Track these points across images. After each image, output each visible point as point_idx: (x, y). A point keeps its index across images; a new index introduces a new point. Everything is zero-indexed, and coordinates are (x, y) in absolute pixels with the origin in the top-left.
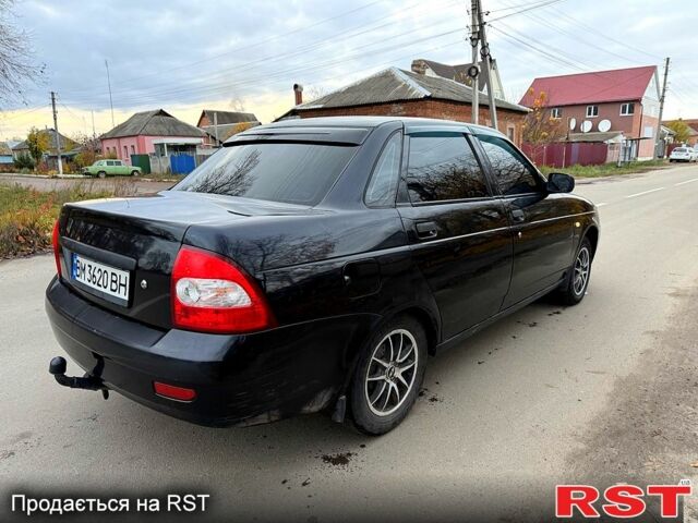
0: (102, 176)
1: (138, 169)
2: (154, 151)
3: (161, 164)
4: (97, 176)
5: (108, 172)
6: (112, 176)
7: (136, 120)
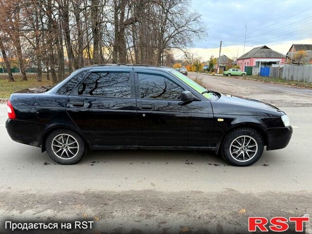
0: (229, 75)
1: (245, 73)
2: (255, 65)
3: (256, 71)
4: (227, 75)
5: (232, 74)
6: (233, 75)
7: (253, 51)
